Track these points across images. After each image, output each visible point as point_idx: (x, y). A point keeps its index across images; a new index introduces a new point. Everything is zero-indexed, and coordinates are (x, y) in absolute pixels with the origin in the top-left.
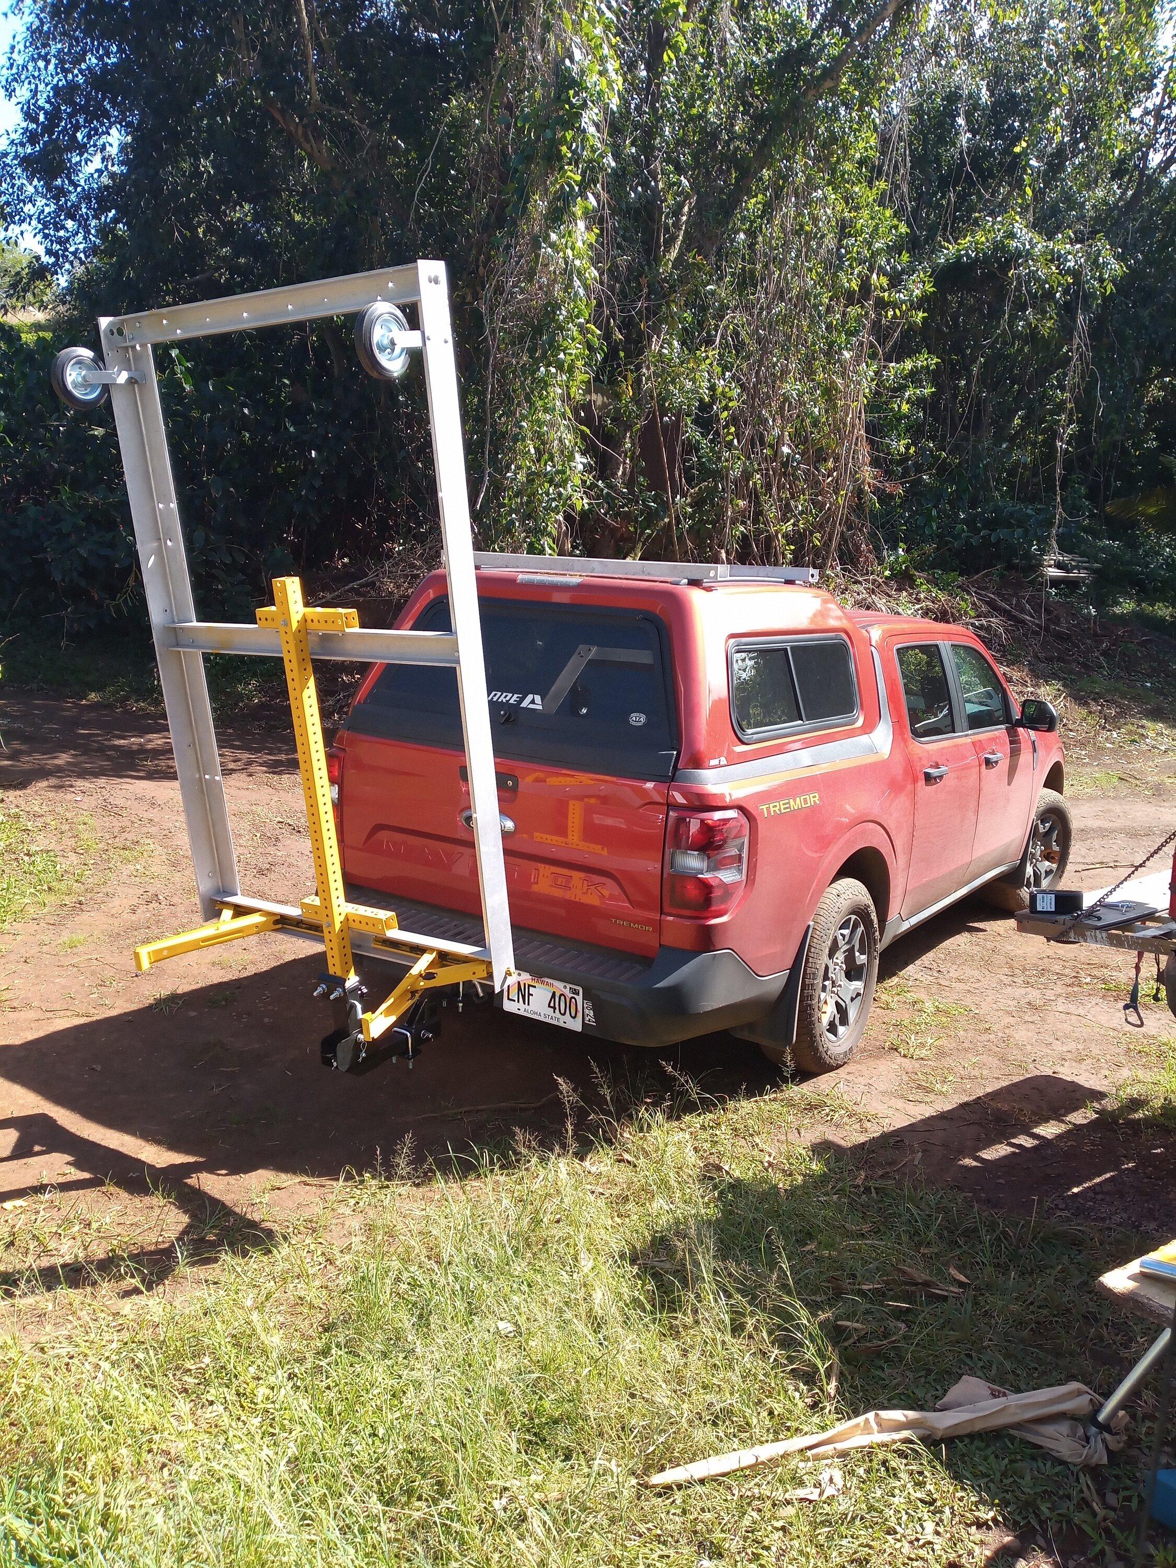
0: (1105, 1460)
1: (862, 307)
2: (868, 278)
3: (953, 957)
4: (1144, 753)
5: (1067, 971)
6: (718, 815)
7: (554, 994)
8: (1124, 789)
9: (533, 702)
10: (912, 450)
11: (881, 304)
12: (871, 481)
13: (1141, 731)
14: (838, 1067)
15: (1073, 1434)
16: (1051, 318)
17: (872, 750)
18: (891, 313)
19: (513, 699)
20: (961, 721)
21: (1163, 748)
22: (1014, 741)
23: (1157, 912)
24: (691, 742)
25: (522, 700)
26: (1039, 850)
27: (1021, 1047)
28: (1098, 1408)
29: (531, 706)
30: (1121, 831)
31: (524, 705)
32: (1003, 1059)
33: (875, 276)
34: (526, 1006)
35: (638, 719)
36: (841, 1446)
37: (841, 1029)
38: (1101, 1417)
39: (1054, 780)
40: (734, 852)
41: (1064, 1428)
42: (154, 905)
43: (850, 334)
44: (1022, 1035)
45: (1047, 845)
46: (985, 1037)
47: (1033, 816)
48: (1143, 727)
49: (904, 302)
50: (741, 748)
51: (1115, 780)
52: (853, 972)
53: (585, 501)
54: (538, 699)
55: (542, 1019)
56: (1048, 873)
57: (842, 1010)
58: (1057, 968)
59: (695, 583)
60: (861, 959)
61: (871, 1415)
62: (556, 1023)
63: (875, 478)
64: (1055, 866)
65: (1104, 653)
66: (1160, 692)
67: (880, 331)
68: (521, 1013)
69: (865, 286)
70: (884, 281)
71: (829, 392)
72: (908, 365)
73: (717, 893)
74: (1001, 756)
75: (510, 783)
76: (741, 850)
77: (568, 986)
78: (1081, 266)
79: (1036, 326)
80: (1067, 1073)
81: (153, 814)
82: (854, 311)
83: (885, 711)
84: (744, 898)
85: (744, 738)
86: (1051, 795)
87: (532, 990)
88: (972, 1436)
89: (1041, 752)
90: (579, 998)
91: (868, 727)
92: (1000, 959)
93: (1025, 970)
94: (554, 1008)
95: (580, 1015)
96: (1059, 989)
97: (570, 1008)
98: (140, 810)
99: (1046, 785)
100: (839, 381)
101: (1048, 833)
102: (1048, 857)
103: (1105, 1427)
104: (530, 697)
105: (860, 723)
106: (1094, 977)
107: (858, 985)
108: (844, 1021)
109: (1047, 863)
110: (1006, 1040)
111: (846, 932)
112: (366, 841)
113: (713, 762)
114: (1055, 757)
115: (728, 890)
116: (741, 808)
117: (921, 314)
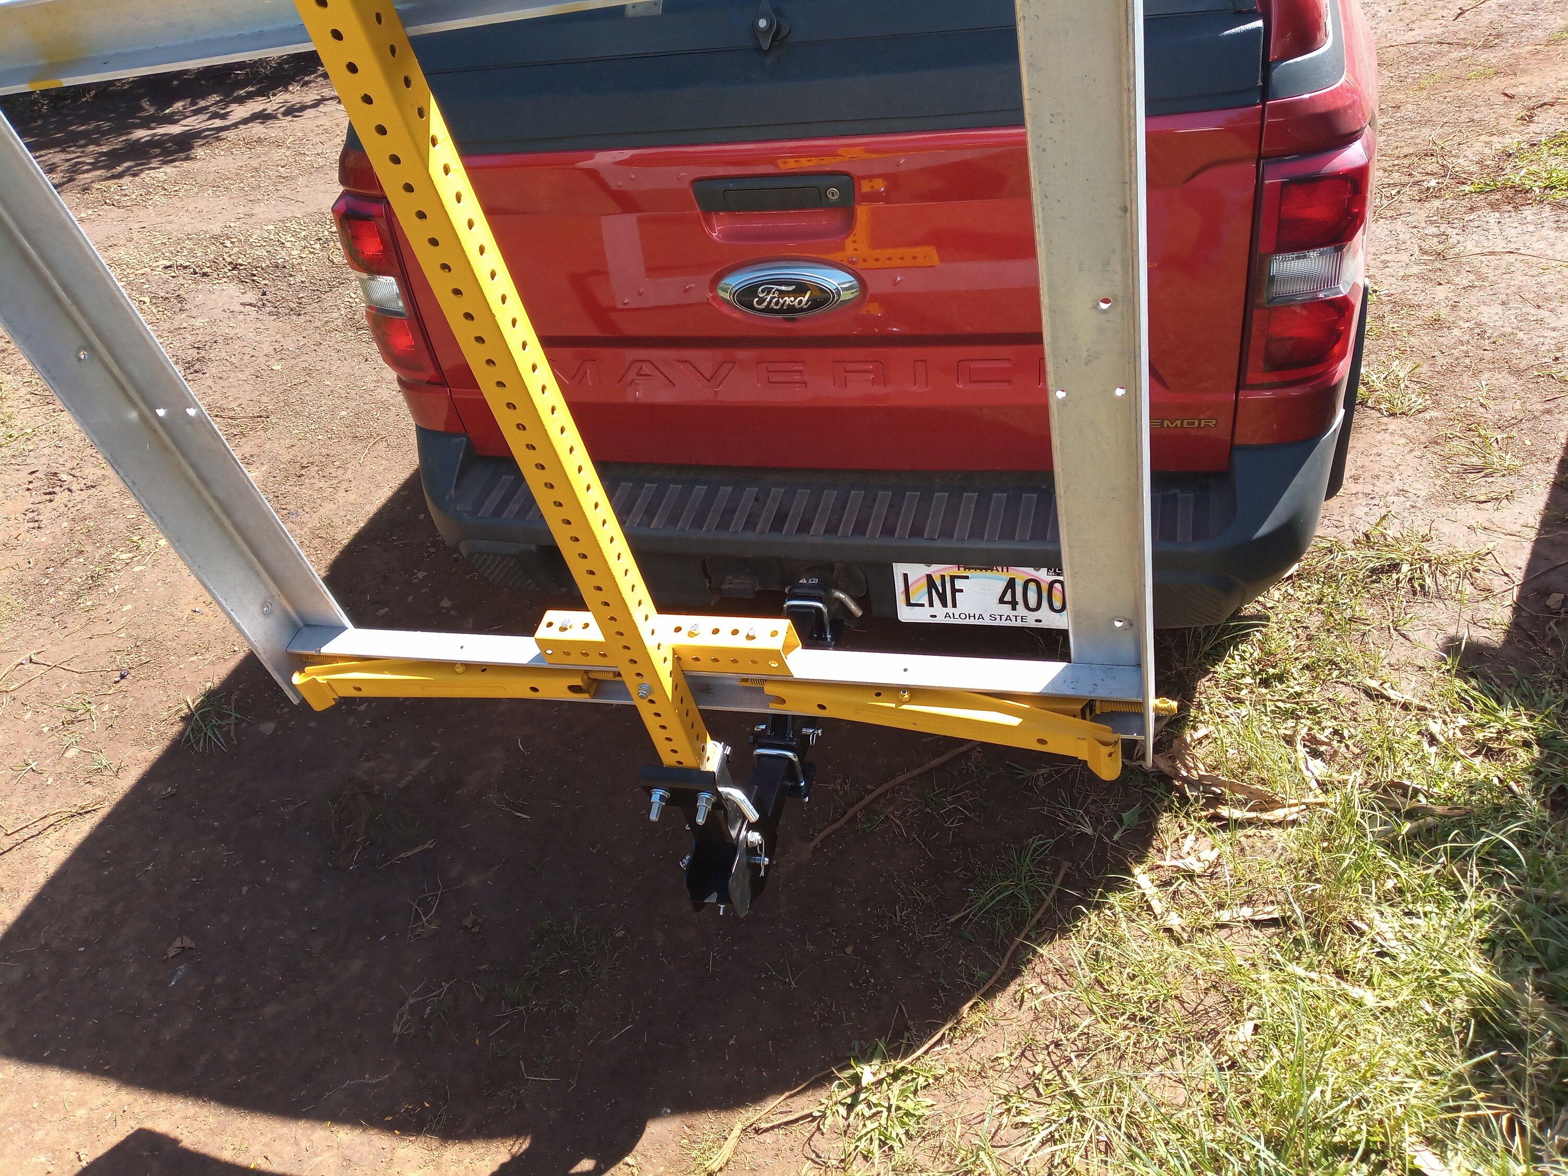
7: (1012, 581)
34: (950, 609)
42: (62, 497)
55: (987, 622)
62: (1017, 623)
68: (941, 619)
87: (959, 584)
94: (1014, 604)
97: (1049, 597)
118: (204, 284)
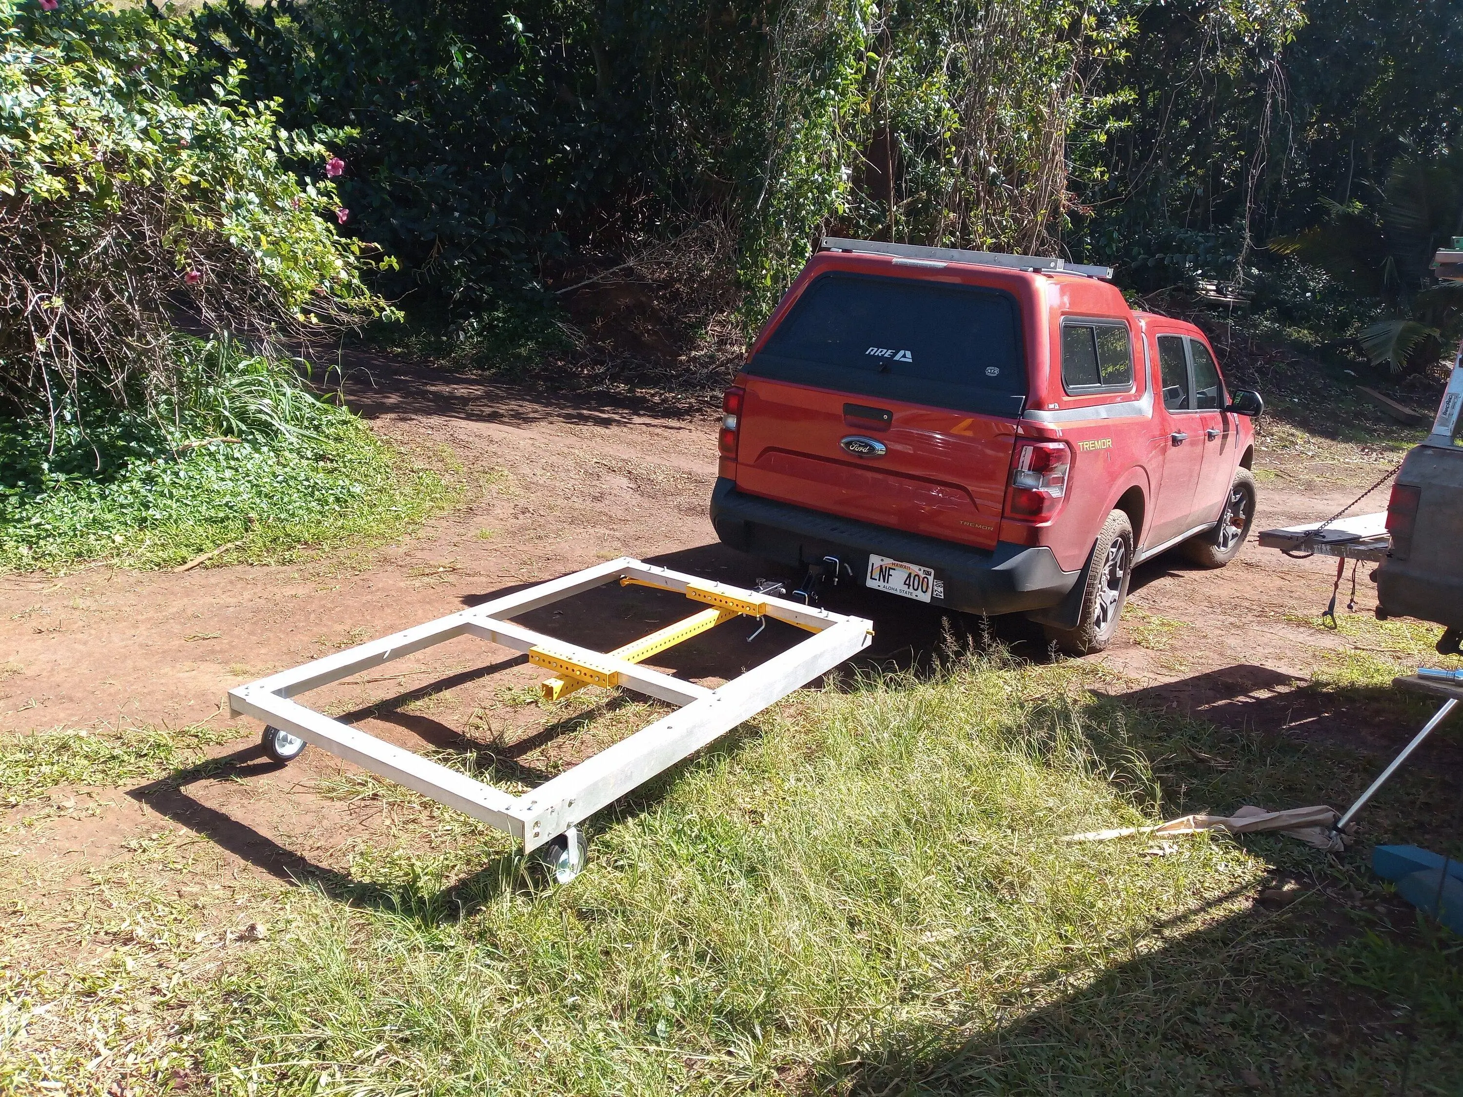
0: (1342, 849)
1: (1072, 43)
2: (1080, 18)
3: (1163, 593)
4: (1294, 457)
5: (1255, 607)
6: (1052, 446)
7: (910, 575)
8: (1280, 483)
9: (904, 356)
10: (1106, 178)
11: (1089, 42)
12: (1067, 203)
13: (1291, 438)
14: (1100, 650)
15: (1322, 833)
16: (1237, 61)
17: (1140, 411)
18: (1098, 51)
19: (888, 353)
20: (1193, 401)
21: (1310, 454)
22: (1225, 421)
23: (1360, 537)
24: (1036, 390)
25: (895, 354)
26: (1229, 515)
27: (1234, 649)
28: (1337, 820)
29: (903, 359)
30: (1283, 514)
31: (897, 358)
32: (1221, 654)
33: (1086, 16)
34: (885, 584)
35: (992, 371)
36: (1173, 832)
37: (1103, 624)
38: (1340, 825)
39: (1246, 462)
40: (1059, 475)
41: (1318, 830)
43: (1060, 67)
44: (1232, 641)
45: (1236, 513)
46: (1203, 641)
47: (1231, 487)
48: (1293, 435)
49: (1112, 42)
50: (1066, 398)
51: (1272, 476)
52: (1113, 584)
53: (847, 205)
54: (908, 354)
55: (898, 593)
56: (1234, 536)
57: (1104, 611)
58: (1247, 604)
59: (1037, 271)
60: (1120, 573)
61: (1191, 817)
62: (909, 596)
63: (1070, 200)
64: (1239, 531)
65: (1259, 370)
66: (1306, 407)
67: (1085, 68)
68: (881, 589)
69: (1076, 23)
70: (1093, 20)
71: (1035, 119)
72: (1110, 99)
73: (1046, 504)
74: (1218, 431)
75: (886, 417)
76: (1064, 474)
77: (923, 569)
78: (1268, 14)
79: (1224, 68)
80: (1270, 665)
81: (493, 448)
82: (1063, 46)
83: (1149, 384)
84: (1061, 511)
85: (1068, 391)
86: (1244, 472)
87: (891, 572)
88: (1257, 833)
89: (1242, 435)
90: (931, 578)
91: (1138, 396)
92: (1199, 597)
93: (1221, 604)
94: (909, 585)
95: (930, 590)
96: (1250, 617)
97: (922, 585)
98: (483, 444)
99: (1242, 464)
100: (1045, 110)
101: (1237, 504)
102: (1235, 522)
103: (1340, 831)
104: (902, 353)
105: (1133, 391)
106: (1276, 612)
107: (1115, 593)
108: (1105, 620)
109: (1234, 528)
110: (1221, 643)
111: (1114, 550)
112: (758, 458)
113: (1051, 406)
114: (1250, 441)
115: (1054, 501)
116: (1067, 443)
117: (1124, 52)
118: (612, 474)
